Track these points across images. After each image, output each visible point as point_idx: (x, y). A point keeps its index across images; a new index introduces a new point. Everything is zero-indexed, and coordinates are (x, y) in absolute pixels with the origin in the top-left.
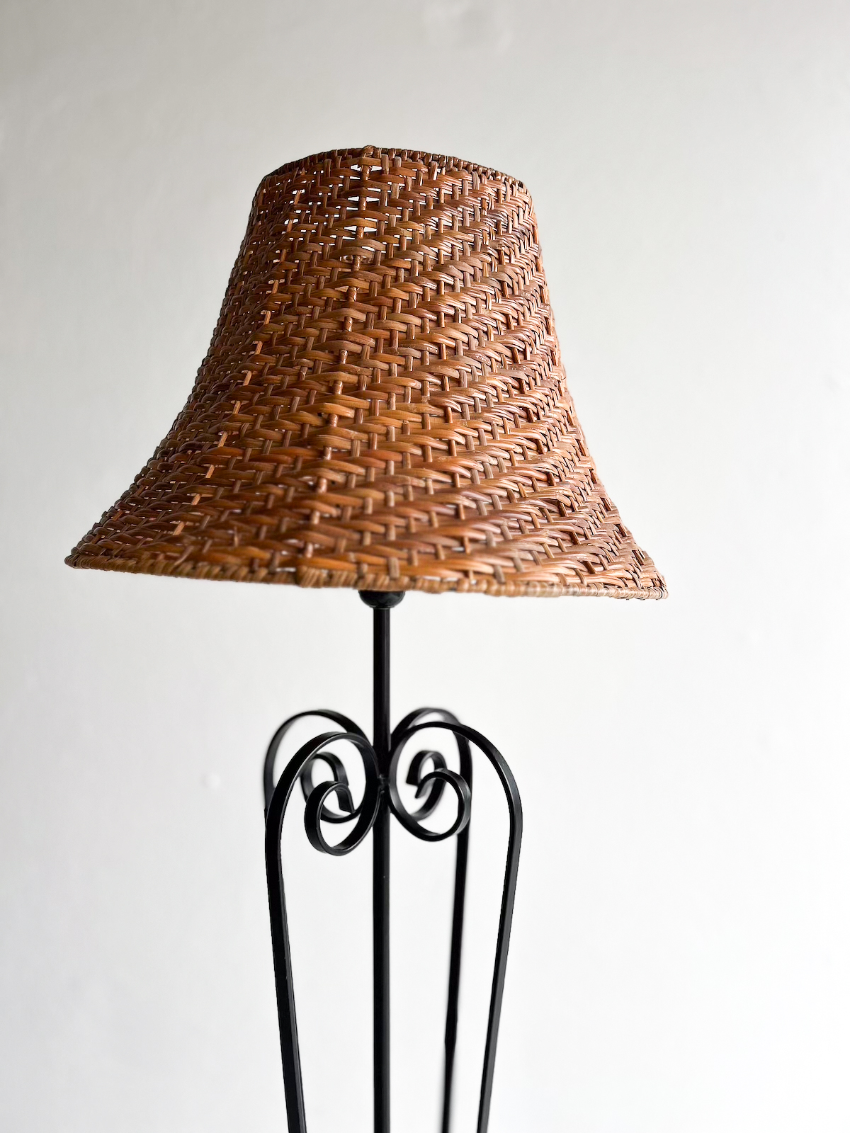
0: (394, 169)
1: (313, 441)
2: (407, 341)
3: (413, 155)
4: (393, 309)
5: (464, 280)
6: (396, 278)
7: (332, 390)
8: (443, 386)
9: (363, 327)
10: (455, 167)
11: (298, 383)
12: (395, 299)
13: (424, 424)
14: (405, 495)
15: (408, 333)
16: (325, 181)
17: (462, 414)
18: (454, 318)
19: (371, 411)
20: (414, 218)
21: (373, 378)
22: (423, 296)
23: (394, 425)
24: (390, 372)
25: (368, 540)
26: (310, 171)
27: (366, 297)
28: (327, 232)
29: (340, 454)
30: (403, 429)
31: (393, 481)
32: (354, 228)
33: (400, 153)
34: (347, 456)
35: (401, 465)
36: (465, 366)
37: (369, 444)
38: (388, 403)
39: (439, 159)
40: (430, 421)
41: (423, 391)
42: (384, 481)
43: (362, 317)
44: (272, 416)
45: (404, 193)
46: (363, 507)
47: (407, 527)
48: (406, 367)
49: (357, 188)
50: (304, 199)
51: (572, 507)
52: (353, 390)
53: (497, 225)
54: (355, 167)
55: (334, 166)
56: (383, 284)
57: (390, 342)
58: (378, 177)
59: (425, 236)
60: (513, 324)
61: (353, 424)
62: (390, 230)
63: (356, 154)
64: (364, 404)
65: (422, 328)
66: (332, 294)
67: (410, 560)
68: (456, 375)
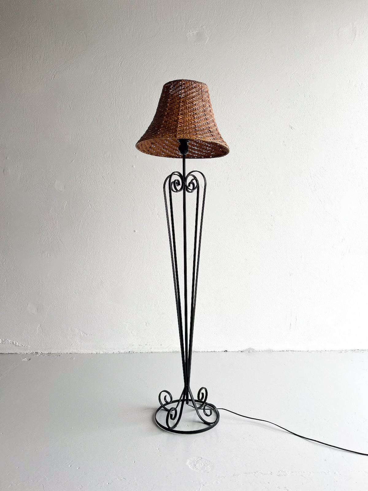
0: (186, 83)
1: (177, 121)
2: (189, 108)
3: (189, 80)
4: (187, 103)
5: (197, 99)
6: (187, 99)
7: (179, 114)
8: (194, 114)
9: (182, 106)
10: (195, 82)
11: (174, 114)
12: (187, 102)
13: (191, 119)
14: (189, 128)
15: (189, 107)
16: (176, 84)
17: (197, 118)
18: (195, 105)
19: (184, 117)
20: (189, 90)
21: (184, 113)
22: (191, 101)
23: (187, 119)
24: (186, 112)
25: (185, 133)
26: (173, 83)
27: (183, 101)
28: (177, 92)
29: (180, 122)
30: (189, 119)
31: (187, 126)
32: (181, 92)
33: (187, 80)
34: (181, 123)
35: (188, 124)
36: (197, 112)
37: (184, 121)
38: (186, 116)
39: (193, 81)
40: (192, 118)
41: (191, 114)
42: (186, 126)
43: (182, 104)
44: (170, 118)
45: (188, 86)
46: (184, 129)
47: (190, 131)
48: (189, 111)
49: (181, 86)
50: (173, 87)
51: (213, 132)
52: (181, 114)
53: (202, 91)
54: (181, 82)
55: (177, 82)
56: (185, 100)
57: (186, 108)
58: (184, 84)
59: (191, 92)
60: (204, 106)
61: (182, 119)
62: (186, 92)
63: (181, 80)
64: (183, 116)
65: (191, 106)
66: (178, 101)
67: (190, 135)
68: (196, 112)
